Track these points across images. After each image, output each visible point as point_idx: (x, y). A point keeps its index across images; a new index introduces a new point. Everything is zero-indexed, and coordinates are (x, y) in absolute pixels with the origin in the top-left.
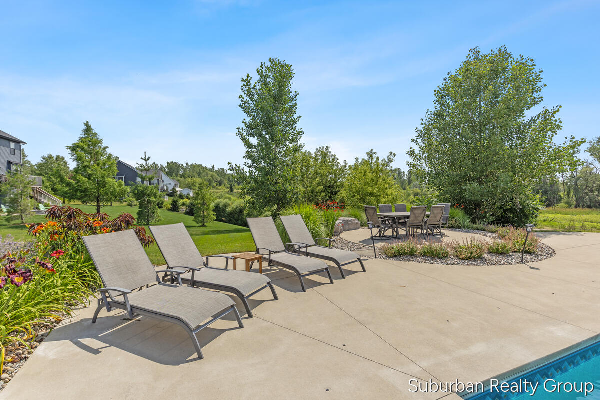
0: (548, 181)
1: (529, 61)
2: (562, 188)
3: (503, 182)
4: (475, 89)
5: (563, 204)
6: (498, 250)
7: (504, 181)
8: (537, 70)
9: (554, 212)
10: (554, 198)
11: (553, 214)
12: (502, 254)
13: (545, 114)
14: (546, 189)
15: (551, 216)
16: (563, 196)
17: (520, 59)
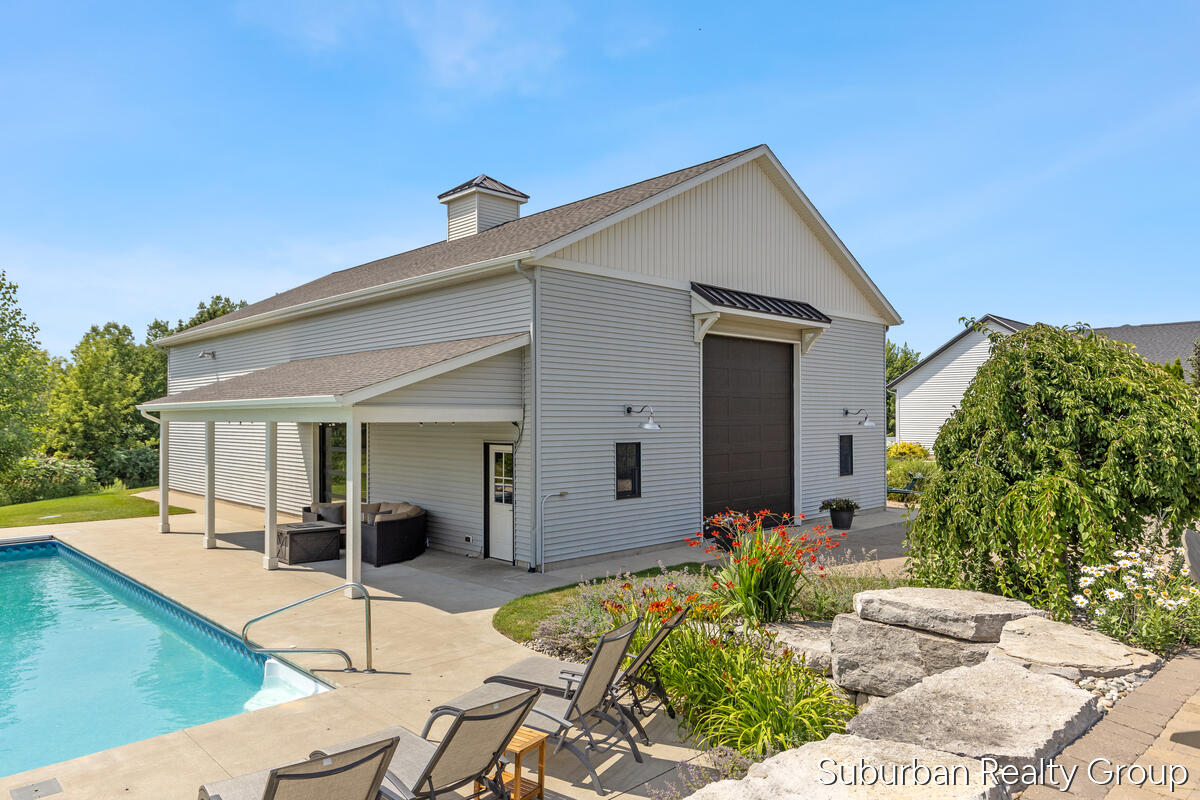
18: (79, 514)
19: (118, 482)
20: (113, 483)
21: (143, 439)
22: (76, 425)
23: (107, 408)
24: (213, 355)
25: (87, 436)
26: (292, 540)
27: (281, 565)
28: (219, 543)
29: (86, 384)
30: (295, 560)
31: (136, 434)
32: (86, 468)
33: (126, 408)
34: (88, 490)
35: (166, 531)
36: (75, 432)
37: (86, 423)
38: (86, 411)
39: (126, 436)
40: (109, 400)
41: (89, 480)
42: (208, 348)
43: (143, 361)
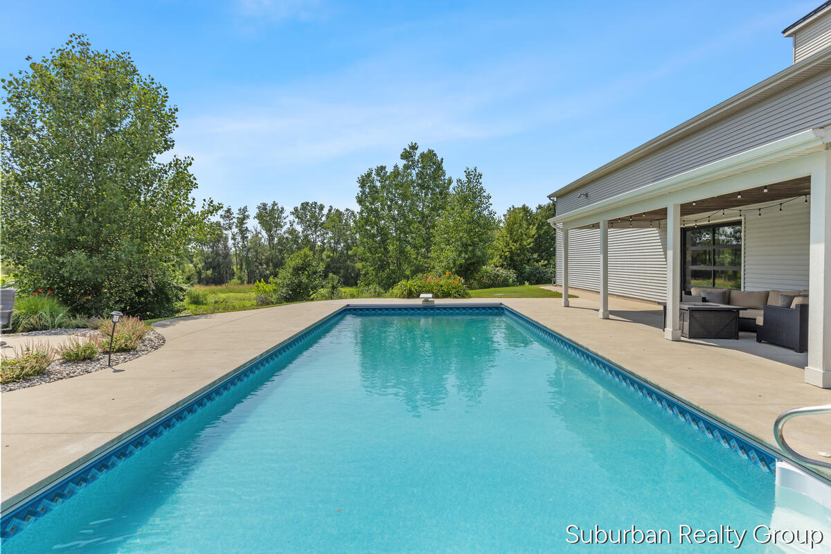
0: (221, 252)
1: (162, 89)
2: (234, 260)
3: (124, 251)
4: (78, 101)
5: (235, 280)
6: (77, 355)
7: (127, 250)
8: (170, 104)
9: (227, 290)
10: (226, 273)
11: (226, 293)
12: (84, 359)
13: (176, 165)
14: (218, 261)
15: (223, 296)
16: (235, 270)
17: (148, 81)
18: (513, 294)
19: (527, 283)
20: (524, 284)
21: (537, 261)
22: (507, 254)
23: (520, 244)
24: (587, 195)
25: (512, 259)
26: (691, 316)
27: (682, 338)
28: (611, 316)
29: (510, 231)
30: (693, 335)
31: (534, 259)
32: (512, 275)
33: (528, 245)
34: (514, 284)
35: (567, 306)
36: (506, 257)
37: (511, 252)
38: (511, 246)
39: (529, 260)
40: (522, 240)
41: (514, 281)
42: (583, 191)
43: (537, 219)
